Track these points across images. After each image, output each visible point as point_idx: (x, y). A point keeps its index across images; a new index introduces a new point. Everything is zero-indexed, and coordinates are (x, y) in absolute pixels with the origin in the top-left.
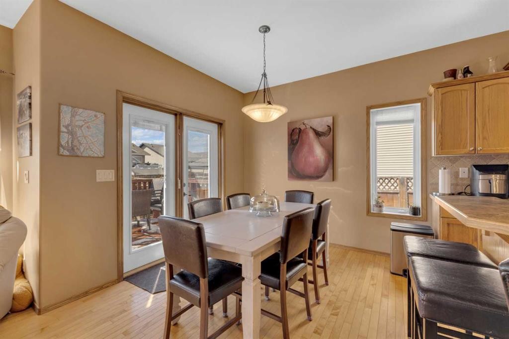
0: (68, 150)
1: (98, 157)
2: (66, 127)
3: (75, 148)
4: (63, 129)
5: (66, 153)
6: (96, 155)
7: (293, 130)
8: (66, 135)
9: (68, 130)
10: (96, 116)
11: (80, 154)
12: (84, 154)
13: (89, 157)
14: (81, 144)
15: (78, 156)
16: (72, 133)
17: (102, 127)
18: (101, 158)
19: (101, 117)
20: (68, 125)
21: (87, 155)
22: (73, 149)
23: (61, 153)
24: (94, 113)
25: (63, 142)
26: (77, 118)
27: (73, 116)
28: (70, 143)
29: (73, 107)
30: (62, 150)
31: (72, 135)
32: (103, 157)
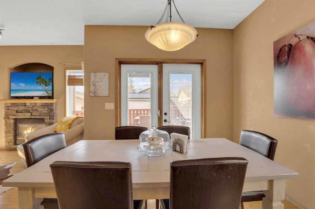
0: (93, 94)
1: (106, 96)
2: (92, 83)
3: (96, 92)
4: (91, 84)
5: (92, 95)
6: (105, 95)
7: (280, 50)
8: (92, 86)
9: (93, 84)
10: (105, 75)
11: (98, 96)
12: (100, 95)
13: (102, 96)
14: (98, 90)
15: (97, 96)
16: (94, 85)
17: (107, 80)
18: (107, 96)
19: (107, 75)
20: (93, 82)
21: (101, 96)
22: (95, 93)
23: (91, 95)
24: (104, 73)
25: (91, 90)
26: (97, 77)
27: (95, 77)
28: (94, 90)
29: (95, 72)
30: (91, 94)
31: (95, 86)
32: (108, 96)
